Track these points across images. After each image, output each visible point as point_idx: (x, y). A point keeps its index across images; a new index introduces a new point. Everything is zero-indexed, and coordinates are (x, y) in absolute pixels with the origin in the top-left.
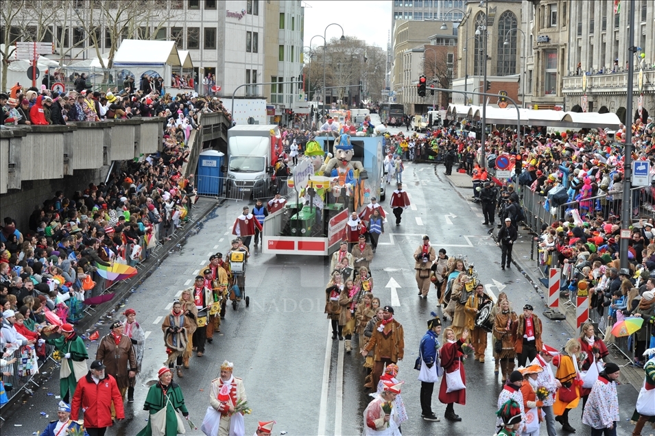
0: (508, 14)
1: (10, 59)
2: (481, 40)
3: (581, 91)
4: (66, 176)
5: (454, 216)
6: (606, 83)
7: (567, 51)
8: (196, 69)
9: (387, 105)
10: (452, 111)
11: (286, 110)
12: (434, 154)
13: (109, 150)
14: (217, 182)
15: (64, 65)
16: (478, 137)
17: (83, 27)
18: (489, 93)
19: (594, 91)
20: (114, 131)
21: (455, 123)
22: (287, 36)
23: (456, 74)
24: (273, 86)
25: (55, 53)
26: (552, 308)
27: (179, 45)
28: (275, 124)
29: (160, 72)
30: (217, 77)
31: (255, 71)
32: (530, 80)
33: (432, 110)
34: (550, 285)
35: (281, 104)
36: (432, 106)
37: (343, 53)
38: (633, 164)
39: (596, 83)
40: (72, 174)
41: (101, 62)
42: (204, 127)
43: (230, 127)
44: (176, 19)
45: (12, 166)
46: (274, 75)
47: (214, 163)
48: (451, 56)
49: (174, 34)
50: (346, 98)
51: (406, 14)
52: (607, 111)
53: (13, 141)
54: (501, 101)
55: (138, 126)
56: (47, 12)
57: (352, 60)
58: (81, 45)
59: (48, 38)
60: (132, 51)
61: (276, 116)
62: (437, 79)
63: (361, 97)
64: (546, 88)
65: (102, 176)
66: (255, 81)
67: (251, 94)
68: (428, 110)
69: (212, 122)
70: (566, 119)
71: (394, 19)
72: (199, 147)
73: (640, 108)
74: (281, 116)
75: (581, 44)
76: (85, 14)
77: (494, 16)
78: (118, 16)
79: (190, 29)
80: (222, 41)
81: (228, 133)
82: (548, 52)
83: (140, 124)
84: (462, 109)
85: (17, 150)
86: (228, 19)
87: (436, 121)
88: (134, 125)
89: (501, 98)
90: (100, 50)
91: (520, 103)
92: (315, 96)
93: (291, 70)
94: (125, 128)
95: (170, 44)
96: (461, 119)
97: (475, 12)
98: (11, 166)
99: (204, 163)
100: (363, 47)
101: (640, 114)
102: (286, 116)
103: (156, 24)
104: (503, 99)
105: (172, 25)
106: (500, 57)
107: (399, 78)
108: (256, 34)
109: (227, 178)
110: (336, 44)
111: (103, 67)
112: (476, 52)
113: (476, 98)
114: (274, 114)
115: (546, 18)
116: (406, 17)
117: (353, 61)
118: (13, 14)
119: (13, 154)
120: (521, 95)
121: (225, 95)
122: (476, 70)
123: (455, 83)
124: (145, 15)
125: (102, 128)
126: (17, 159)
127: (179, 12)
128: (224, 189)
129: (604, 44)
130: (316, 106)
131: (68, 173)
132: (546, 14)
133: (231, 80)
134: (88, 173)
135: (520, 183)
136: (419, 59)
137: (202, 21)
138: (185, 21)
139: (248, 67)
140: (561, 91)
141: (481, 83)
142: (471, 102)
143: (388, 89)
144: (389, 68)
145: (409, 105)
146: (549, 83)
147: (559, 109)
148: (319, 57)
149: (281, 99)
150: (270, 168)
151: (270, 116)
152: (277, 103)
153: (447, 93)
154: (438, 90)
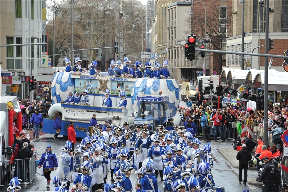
10: (226, 77)
11: (26, 77)
16: (260, 106)
18: (271, 54)
21: (231, 91)
23: (230, 31)
24: (10, 49)
28: (12, 94)
33: (202, 75)
35: (20, 70)
36: (202, 70)
46: (10, 35)
48: (224, 10)
54: (287, 63)
57: (105, 16)
61: (14, 85)
62: (208, 38)
68: (197, 75)
74: (20, 85)
84: (239, 74)
87: (207, 89)
89: (287, 59)
92: (61, 60)
93: (31, 29)
96: (237, 85)
102: (26, 85)
113: (255, 60)
114: (11, 82)
122: (255, 26)
142: (250, 65)
143: (149, 50)
144: (150, 25)
145: (174, 69)
148: (65, 12)
149: (19, 64)
150: (7, 149)
151: (6, 85)
152: (15, 69)
153: (220, 55)
154: (209, 52)
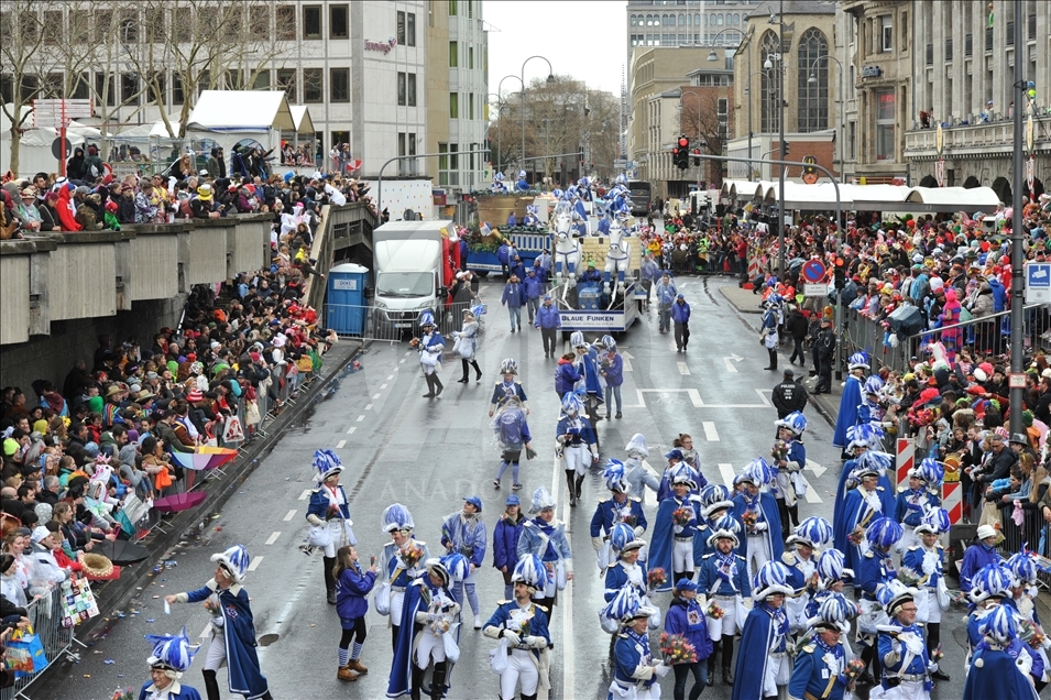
0: (814, 33)
1: (22, 127)
2: (771, 76)
3: (934, 153)
4: (121, 312)
5: (739, 359)
6: (975, 139)
7: (909, 89)
8: (320, 135)
10: (729, 191)
11: (463, 196)
12: (703, 262)
13: (188, 269)
14: (358, 314)
15: (109, 135)
16: (774, 230)
17: (138, 73)
18: (787, 161)
19: (955, 152)
20: (196, 239)
21: (735, 210)
22: (463, 78)
23: (733, 131)
24: (443, 159)
25: (94, 114)
27: (291, 97)
28: (447, 218)
29: (262, 140)
30: (352, 146)
31: (412, 136)
32: (853, 138)
33: (696, 190)
35: (455, 187)
36: (695, 183)
37: (550, 102)
38: (1026, 268)
39: (959, 140)
40: (128, 307)
41: (168, 127)
42: (336, 226)
43: (377, 226)
44: (286, 55)
45: (35, 299)
46: (443, 141)
47: (353, 285)
48: (723, 103)
49: (282, 80)
50: (558, 175)
51: (649, 37)
52: (978, 185)
53: (36, 259)
54: (807, 172)
55: (231, 230)
56: (80, 50)
57: (565, 113)
58: (135, 102)
59: (82, 93)
60: (219, 109)
61: (448, 206)
62: (703, 140)
63: (581, 172)
64: (878, 149)
65: (175, 310)
66: (413, 151)
67: (408, 172)
68: (689, 190)
69: (348, 218)
70: (912, 199)
71: (630, 46)
72: (328, 260)
73: (1030, 178)
74: (456, 206)
75: (932, 78)
76: (140, 51)
77: (791, 36)
78: (194, 54)
79: (308, 71)
80: (360, 89)
81: (374, 235)
82: (878, 90)
83: (234, 226)
84: (745, 187)
85: (43, 272)
86: (367, 54)
87: (702, 208)
88: (225, 227)
89: (806, 168)
90: (166, 108)
91: (837, 175)
93: (470, 132)
94: (211, 232)
96: (744, 203)
97: (759, 32)
99: (337, 284)
100: (581, 92)
101: (1031, 187)
102: (464, 206)
103: (254, 65)
104: (810, 169)
105: (279, 65)
106: (802, 103)
107: (641, 139)
108: (413, 77)
109: (375, 307)
110: (539, 89)
111: (172, 135)
112: (764, 94)
113: (766, 169)
114: (445, 202)
115: (875, 39)
116: (650, 43)
117: (567, 115)
118: (25, 55)
119: (36, 278)
120: (838, 162)
121: (367, 175)
122: (764, 124)
123: (731, 146)
124: (236, 50)
125: (175, 234)
126: (42, 286)
127: (291, 44)
128: (370, 324)
129: (969, 78)
131: (123, 307)
132: (875, 31)
133: (376, 152)
134: (154, 306)
135: (842, 304)
136: (671, 109)
137: (326, 58)
138: (300, 59)
139: (402, 129)
140: (902, 153)
141: (773, 145)
142: (759, 176)
143: (625, 157)
144: (625, 123)
145: (659, 182)
146: (884, 141)
147: (900, 183)
148: (513, 109)
149: (455, 179)
150: (442, 289)
151: (438, 206)
152: (449, 185)
153: (719, 162)
154: (706, 159)
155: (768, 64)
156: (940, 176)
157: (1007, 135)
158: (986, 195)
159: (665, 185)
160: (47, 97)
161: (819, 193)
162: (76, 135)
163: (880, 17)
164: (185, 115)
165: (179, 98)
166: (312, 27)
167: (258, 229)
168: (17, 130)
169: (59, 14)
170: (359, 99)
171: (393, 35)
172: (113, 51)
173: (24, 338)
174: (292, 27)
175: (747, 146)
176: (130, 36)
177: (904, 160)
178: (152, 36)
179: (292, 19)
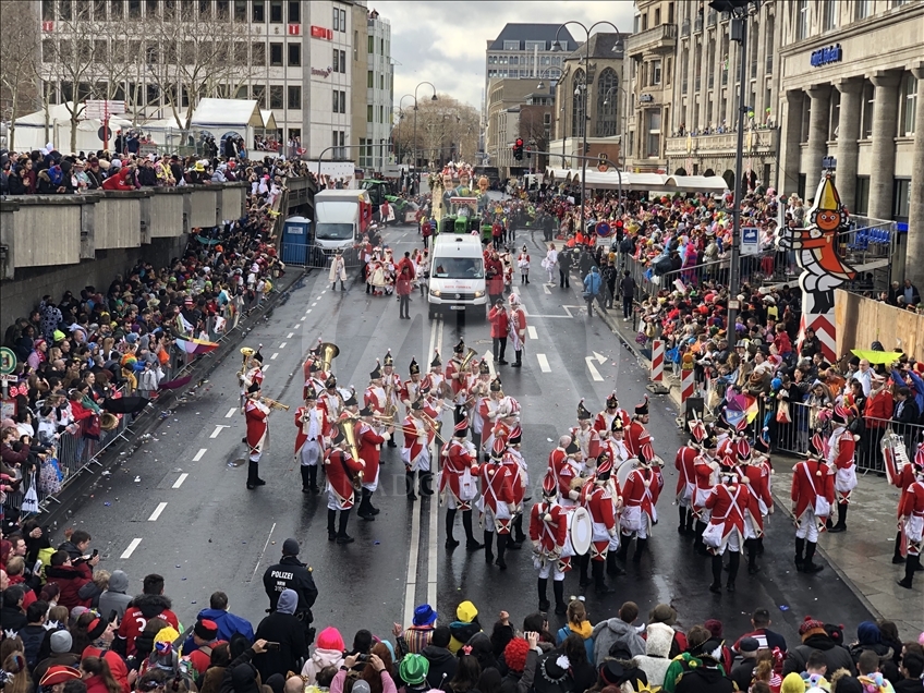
0: (609, 71)
1: (79, 118)
2: (579, 100)
3: (685, 153)
4: (144, 245)
6: (712, 144)
7: (671, 110)
8: (281, 131)
9: (480, 168)
10: (549, 175)
11: (375, 174)
12: (530, 219)
13: (190, 217)
14: (304, 250)
15: (138, 125)
16: (577, 203)
17: (159, 85)
18: (588, 156)
19: (699, 152)
20: (195, 197)
21: (552, 188)
22: (377, 96)
23: (553, 135)
24: (362, 149)
25: (128, 111)
26: (655, 382)
27: (261, 104)
29: (242, 133)
30: (302, 139)
31: (342, 133)
32: (631, 143)
33: (528, 173)
34: (653, 359)
35: (370, 167)
36: (528, 169)
37: (435, 113)
38: (742, 231)
39: (702, 145)
40: (149, 242)
41: (178, 122)
42: (289, 192)
43: (317, 192)
44: (258, 76)
46: (363, 137)
47: (301, 230)
48: (548, 116)
49: (256, 93)
50: (438, 161)
51: (500, 71)
52: (713, 174)
53: (85, 208)
54: (601, 164)
55: (219, 192)
56: (119, 67)
58: (156, 104)
59: (119, 96)
60: (211, 111)
62: (534, 141)
64: (648, 151)
66: (342, 143)
67: (339, 156)
68: (524, 173)
69: (298, 187)
70: (670, 183)
71: (488, 77)
72: (284, 214)
73: (748, 171)
75: (686, 102)
76: (159, 70)
77: (594, 73)
78: (196, 73)
79: (273, 87)
80: (308, 101)
81: (316, 199)
82: (651, 111)
83: (221, 189)
84: (558, 172)
85: (90, 216)
86: (313, 77)
87: (532, 185)
88: (216, 190)
89: (601, 161)
90: (177, 109)
91: (621, 166)
92: (405, 159)
93: (380, 131)
94: (206, 193)
95: (251, 104)
96: (559, 183)
97: (574, 69)
98: (84, 234)
99: (290, 230)
100: (456, 107)
101: (748, 177)
103: (237, 82)
104: (603, 162)
105: (254, 83)
106: (600, 118)
107: (493, 140)
108: (343, 93)
109: (314, 246)
110: (427, 105)
111: (181, 127)
112: (575, 111)
113: (575, 161)
115: (649, 76)
116: (501, 75)
117: (444, 121)
118: (81, 69)
119: (85, 221)
120: (621, 158)
121: (311, 158)
122: (574, 131)
123: (552, 145)
124: (224, 71)
125: (182, 194)
126: (90, 227)
127: (261, 69)
128: (311, 257)
129: (711, 103)
130: (406, 169)
131: (145, 242)
132: (649, 71)
133: (318, 142)
134: (168, 241)
135: (621, 251)
136: (514, 119)
137: (286, 79)
138: (268, 79)
139: (335, 129)
140: (664, 153)
141: (580, 145)
142: (570, 166)
143: (483, 151)
145: (504, 168)
146: (651, 145)
147: (662, 172)
148: (409, 117)
149: (370, 161)
150: (359, 235)
151: (358, 180)
152: (366, 166)
153: (545, 156)
154: (535, 153)
155: (577, 91)
156: (689, 169)
157: (734, 142)
158: (718, 182)
159: (508, 169)
160: (96, 99)
161: (609, 177)
162: (115, 125)
163: (653, 62)
164: (190, 115)
165: (186, 102)
166: (276, 58)
167: (238, 193)
168: (75, 120)
169: (105, 42)
170: (307, 107)
171: (331, 66)
172: (141, 69)
173: (77, 261)
174: (263, 57)
175: (563, 146)
176: (153, 59)
177: (665, 157)
178: (168, 59)
179: (263, 52)
